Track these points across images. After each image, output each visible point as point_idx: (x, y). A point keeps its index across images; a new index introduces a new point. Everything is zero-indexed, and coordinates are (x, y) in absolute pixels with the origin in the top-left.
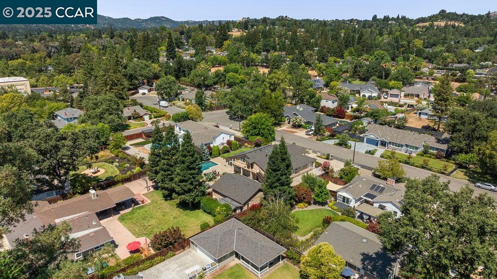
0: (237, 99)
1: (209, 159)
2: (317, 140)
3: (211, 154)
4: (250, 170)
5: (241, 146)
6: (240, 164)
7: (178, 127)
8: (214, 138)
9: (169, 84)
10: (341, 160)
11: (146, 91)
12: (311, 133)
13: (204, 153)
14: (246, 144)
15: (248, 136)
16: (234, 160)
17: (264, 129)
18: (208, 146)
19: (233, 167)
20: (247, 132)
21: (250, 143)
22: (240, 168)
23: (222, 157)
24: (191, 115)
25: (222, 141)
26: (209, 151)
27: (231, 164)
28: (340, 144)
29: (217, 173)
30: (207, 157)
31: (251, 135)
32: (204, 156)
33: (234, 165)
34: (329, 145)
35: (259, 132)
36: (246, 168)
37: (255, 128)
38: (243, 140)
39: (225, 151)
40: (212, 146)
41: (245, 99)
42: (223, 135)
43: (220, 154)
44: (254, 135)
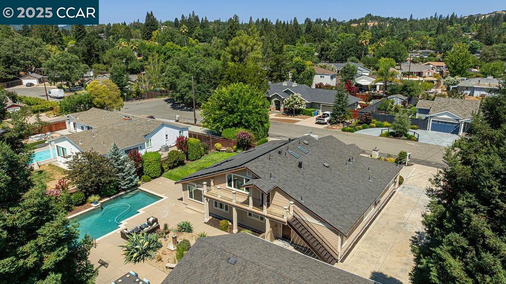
0: (183, 73)
1: (137, 185)
2: (344, 130)
3: (140, 172)
4: (265, 212)
5: (207, 150)
6: (230, 196)
7: (72, 124)
8: (147, 136)
9: (68, 63)
10: (428, 164)
11: (35, 82)
12: (326, 120)
13: (121, 170)
14: (218, 145)
15: (218, 128)
16: (209, 185)
17: (250, 113)
18: (133, 153)
19: (206, 203)
20: (215, 120)
21: (226, 142)
22: (228, 207)
23: (170, 177)
24: (97, 99)
25: (164, 142)
26: (136, 166)
27: (198, 196)
28: (394, 135)
29: (162, 227)
30: (132, 181)
31: (225, 127)
32: (123, 178)
33: (207, 197)
34: (374, 138)
35: (241, 119)
36: (250, 207)
37: (232, 112)
38: (208, 139)
39: (175, 162)
40: (142, 152)
41: (198, 71)
42: (165, 130)
43: (163, 171)
44: (230, 127)
